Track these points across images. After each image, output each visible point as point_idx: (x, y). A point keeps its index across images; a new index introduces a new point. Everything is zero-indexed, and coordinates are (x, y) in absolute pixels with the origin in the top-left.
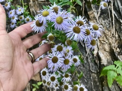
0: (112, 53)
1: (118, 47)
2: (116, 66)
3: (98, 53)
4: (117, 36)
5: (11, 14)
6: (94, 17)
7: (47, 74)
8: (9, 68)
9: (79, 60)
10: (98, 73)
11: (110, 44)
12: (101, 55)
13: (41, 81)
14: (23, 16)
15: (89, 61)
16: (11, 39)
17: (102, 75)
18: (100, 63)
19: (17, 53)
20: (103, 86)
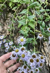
3: (48, 64)
5: (6, 45)
6: (46, 46)
9: (39, 70)
15: (44, 68)
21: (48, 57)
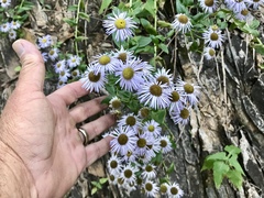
0: (221, 132)
1: (231, 123)
2: (227, 153)
3: (198, 133)
4: (229, 104)
5: (59, 67)
6: (193, 74)
7: (119, 166)
8: (46, 155)
9: (169, 144)
10: (199, 166)
11: (218, 118)
12: (204, 136)
13: (106, 177)
14: (77, 71)
15: (184, 145)
16: (50, 107)
17: (204, 168)
18: (201, 148)
19: (60, 129)
20: (205, 186)
21: (196, 111)
